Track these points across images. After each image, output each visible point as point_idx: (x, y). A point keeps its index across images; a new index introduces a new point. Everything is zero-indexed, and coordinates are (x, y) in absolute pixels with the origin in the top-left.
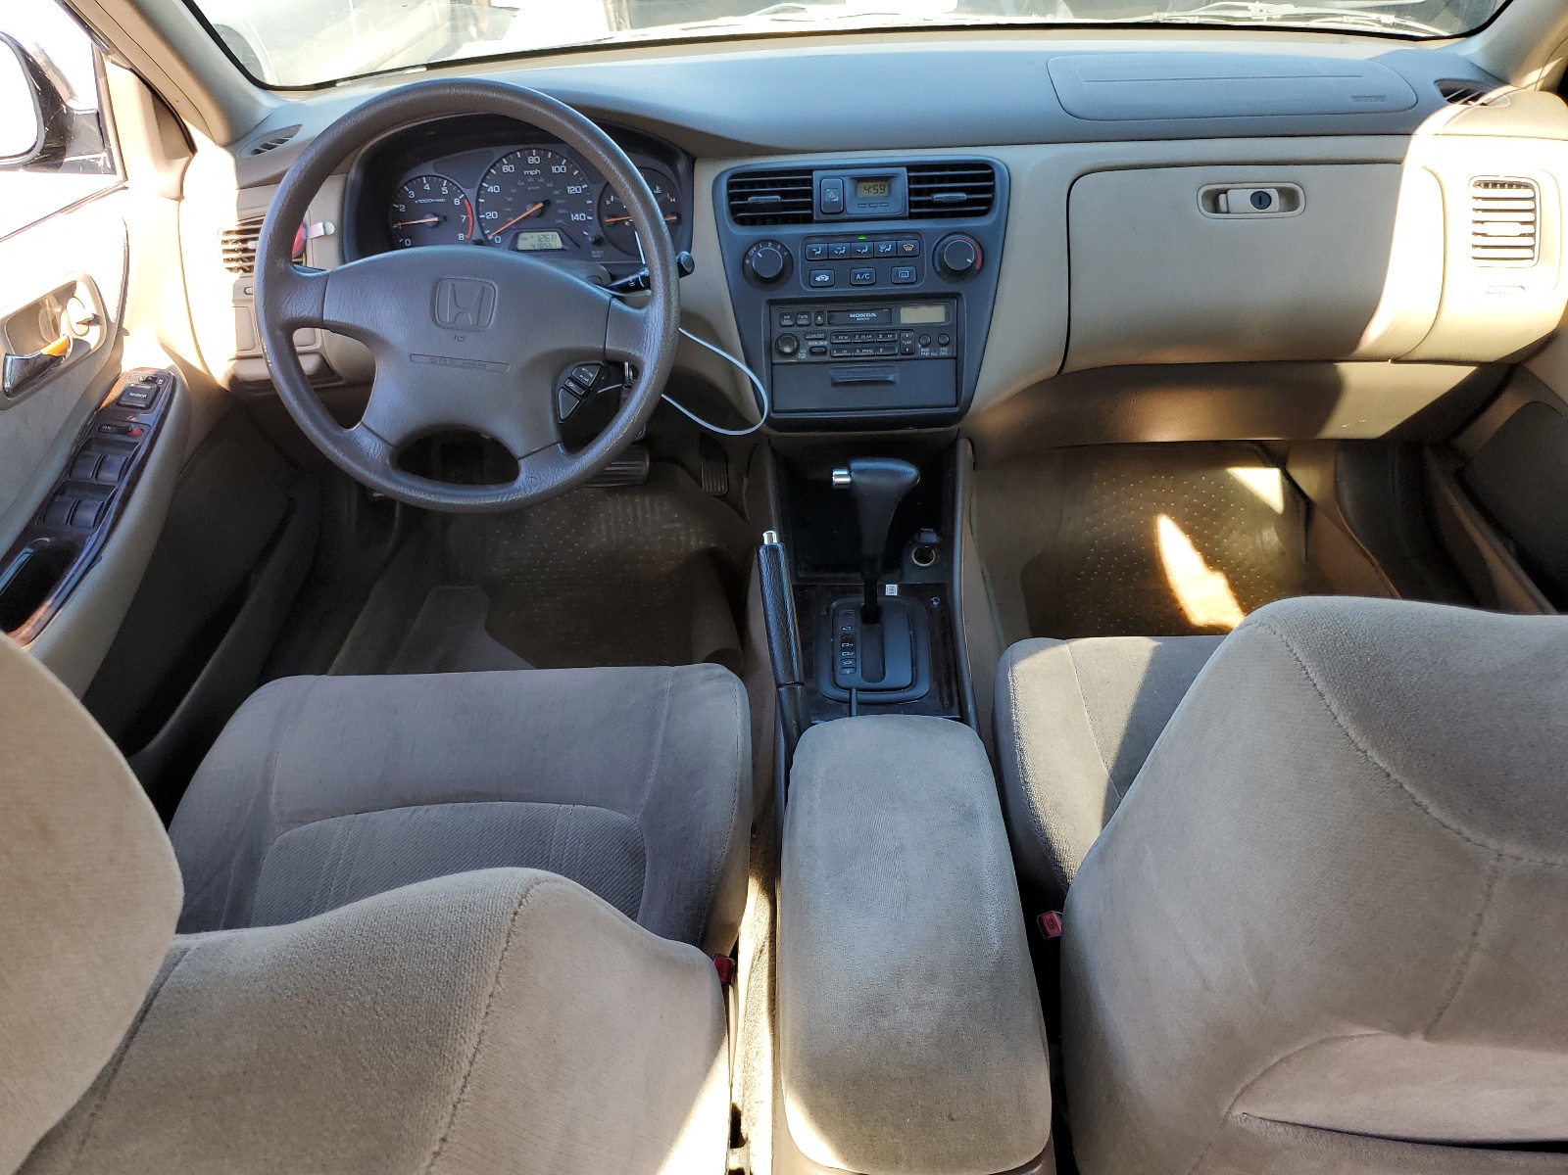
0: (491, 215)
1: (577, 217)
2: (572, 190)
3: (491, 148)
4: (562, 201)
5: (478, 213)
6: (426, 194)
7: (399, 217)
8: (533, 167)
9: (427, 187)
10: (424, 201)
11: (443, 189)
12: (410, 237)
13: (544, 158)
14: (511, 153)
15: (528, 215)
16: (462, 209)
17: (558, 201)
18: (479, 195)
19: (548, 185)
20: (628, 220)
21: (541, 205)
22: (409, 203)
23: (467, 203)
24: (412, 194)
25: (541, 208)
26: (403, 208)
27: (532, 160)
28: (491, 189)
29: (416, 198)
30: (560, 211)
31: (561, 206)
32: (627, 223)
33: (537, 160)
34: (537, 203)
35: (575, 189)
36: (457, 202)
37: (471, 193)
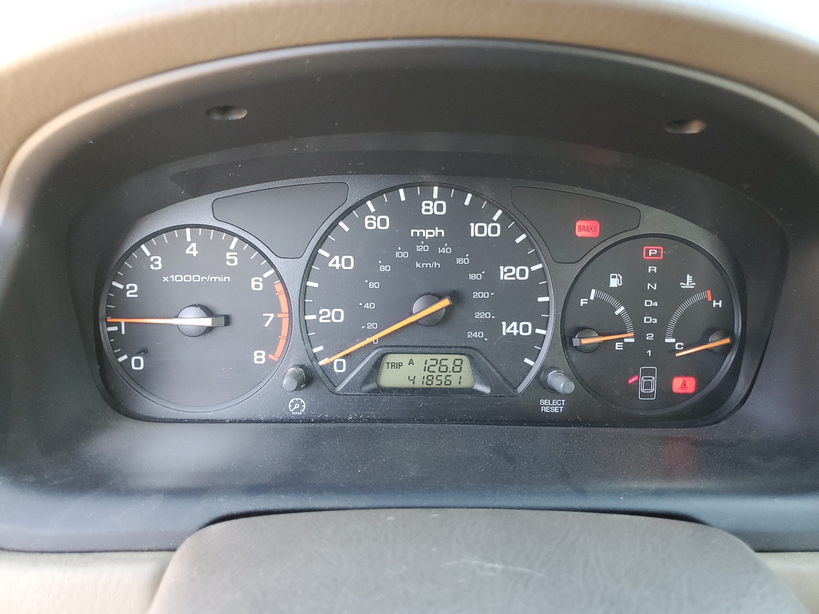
0: (332, 315)
1: (511, 329)
2: (508, 273)
3: (346, 179)
4: (484, 295)
5: (303, 309)
6: (190, 266)
7: (121, 306)
8: (431, 221)
9: (192, 250)
10: (183, 278)
11: (228, 255)
12: (144, 352)
13: (455, 206)
14: (386, 191)
15: (417, 322)
16: (268, 300)
17: (476, 295)
18: (307, 275)
19: (459, 261)
20: (621, 340)
21: (446, 302)
22: (148, 281)
23: (279, 287)
24: (158, 263)
25: (447, 308)
26: (132, 291)
27: (430, 208)
28: (337, 263)
29: (166, 271)
30: (479, 315)
31: (481, 305)
32: (618, 346)
33: (440, 208)
34: (440, 297)
35: (516, 271)
36: (256, 284)
37: (292, 269)
